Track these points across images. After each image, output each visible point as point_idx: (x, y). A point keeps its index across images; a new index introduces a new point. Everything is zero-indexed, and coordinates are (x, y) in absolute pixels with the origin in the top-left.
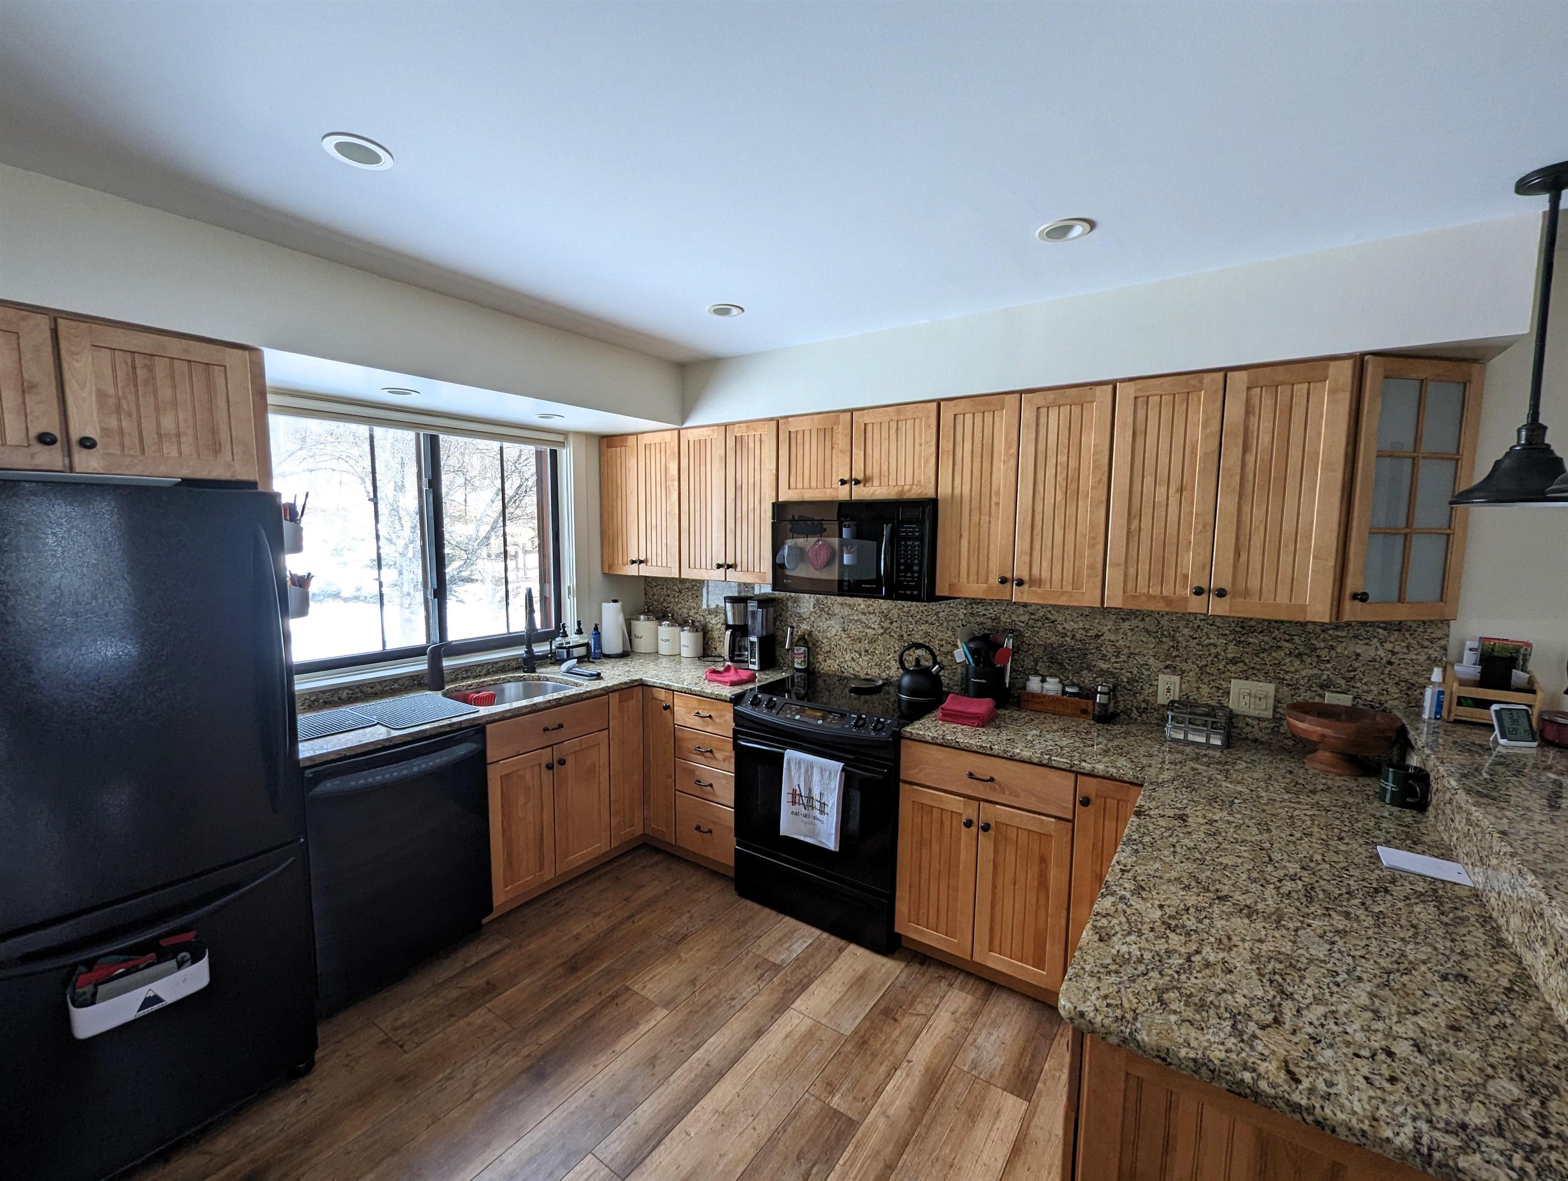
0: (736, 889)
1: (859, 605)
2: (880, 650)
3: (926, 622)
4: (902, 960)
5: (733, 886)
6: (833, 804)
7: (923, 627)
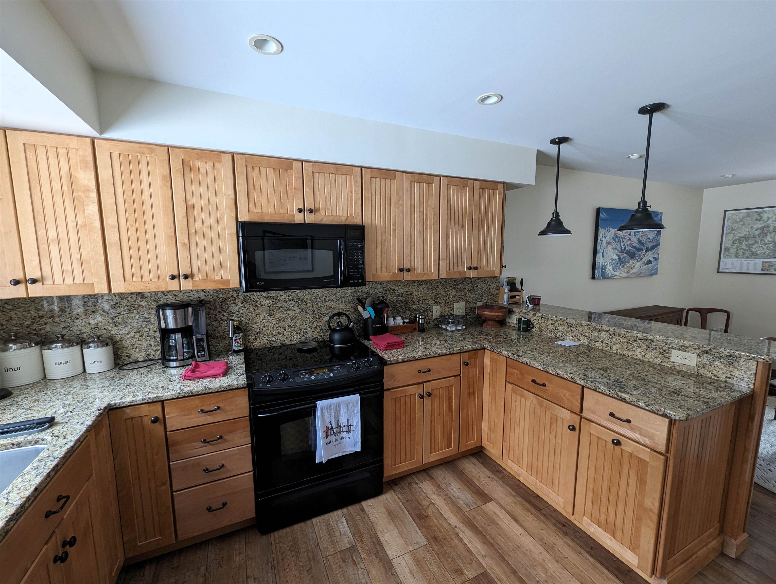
0: (259, 532)
1: (281, 296)
2: (299, 322)
3: (329, 300)
4: (389, 490)
5: (257, 531)
6: (358, 422)
7: (327, 303)
